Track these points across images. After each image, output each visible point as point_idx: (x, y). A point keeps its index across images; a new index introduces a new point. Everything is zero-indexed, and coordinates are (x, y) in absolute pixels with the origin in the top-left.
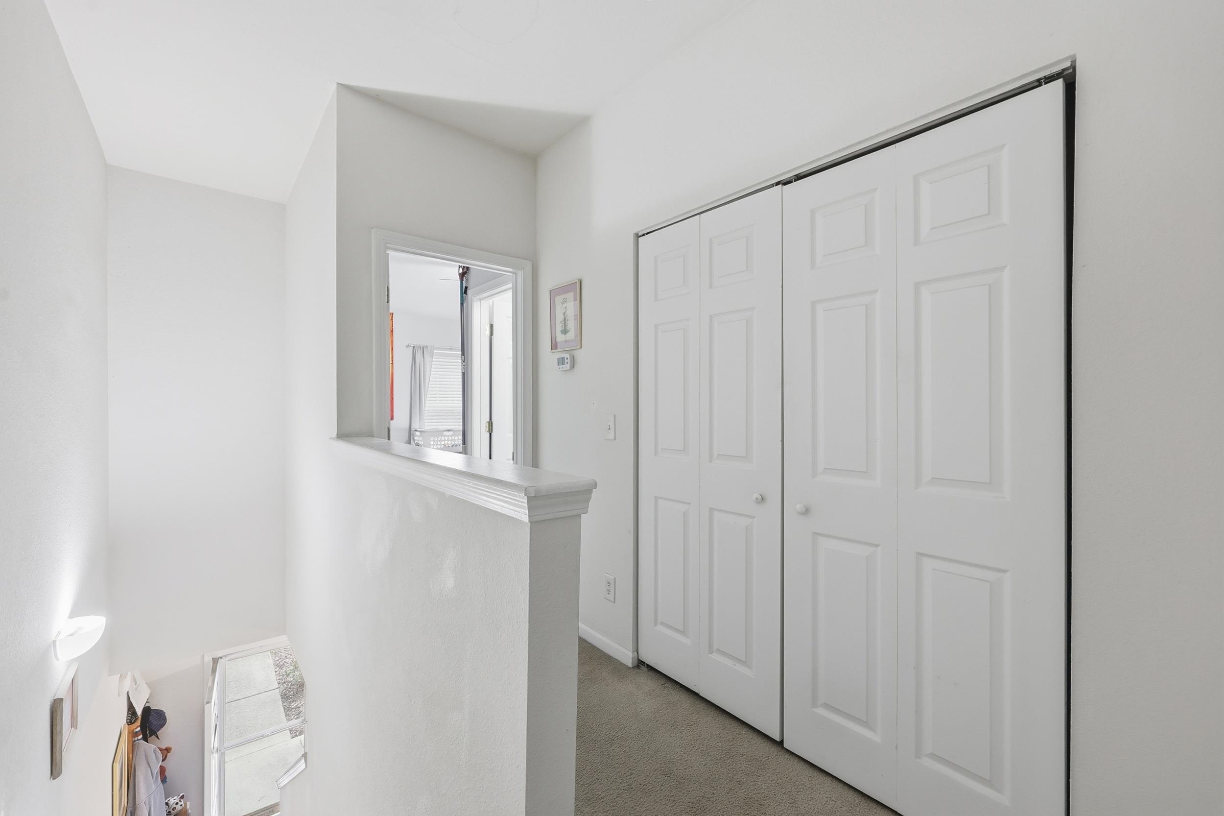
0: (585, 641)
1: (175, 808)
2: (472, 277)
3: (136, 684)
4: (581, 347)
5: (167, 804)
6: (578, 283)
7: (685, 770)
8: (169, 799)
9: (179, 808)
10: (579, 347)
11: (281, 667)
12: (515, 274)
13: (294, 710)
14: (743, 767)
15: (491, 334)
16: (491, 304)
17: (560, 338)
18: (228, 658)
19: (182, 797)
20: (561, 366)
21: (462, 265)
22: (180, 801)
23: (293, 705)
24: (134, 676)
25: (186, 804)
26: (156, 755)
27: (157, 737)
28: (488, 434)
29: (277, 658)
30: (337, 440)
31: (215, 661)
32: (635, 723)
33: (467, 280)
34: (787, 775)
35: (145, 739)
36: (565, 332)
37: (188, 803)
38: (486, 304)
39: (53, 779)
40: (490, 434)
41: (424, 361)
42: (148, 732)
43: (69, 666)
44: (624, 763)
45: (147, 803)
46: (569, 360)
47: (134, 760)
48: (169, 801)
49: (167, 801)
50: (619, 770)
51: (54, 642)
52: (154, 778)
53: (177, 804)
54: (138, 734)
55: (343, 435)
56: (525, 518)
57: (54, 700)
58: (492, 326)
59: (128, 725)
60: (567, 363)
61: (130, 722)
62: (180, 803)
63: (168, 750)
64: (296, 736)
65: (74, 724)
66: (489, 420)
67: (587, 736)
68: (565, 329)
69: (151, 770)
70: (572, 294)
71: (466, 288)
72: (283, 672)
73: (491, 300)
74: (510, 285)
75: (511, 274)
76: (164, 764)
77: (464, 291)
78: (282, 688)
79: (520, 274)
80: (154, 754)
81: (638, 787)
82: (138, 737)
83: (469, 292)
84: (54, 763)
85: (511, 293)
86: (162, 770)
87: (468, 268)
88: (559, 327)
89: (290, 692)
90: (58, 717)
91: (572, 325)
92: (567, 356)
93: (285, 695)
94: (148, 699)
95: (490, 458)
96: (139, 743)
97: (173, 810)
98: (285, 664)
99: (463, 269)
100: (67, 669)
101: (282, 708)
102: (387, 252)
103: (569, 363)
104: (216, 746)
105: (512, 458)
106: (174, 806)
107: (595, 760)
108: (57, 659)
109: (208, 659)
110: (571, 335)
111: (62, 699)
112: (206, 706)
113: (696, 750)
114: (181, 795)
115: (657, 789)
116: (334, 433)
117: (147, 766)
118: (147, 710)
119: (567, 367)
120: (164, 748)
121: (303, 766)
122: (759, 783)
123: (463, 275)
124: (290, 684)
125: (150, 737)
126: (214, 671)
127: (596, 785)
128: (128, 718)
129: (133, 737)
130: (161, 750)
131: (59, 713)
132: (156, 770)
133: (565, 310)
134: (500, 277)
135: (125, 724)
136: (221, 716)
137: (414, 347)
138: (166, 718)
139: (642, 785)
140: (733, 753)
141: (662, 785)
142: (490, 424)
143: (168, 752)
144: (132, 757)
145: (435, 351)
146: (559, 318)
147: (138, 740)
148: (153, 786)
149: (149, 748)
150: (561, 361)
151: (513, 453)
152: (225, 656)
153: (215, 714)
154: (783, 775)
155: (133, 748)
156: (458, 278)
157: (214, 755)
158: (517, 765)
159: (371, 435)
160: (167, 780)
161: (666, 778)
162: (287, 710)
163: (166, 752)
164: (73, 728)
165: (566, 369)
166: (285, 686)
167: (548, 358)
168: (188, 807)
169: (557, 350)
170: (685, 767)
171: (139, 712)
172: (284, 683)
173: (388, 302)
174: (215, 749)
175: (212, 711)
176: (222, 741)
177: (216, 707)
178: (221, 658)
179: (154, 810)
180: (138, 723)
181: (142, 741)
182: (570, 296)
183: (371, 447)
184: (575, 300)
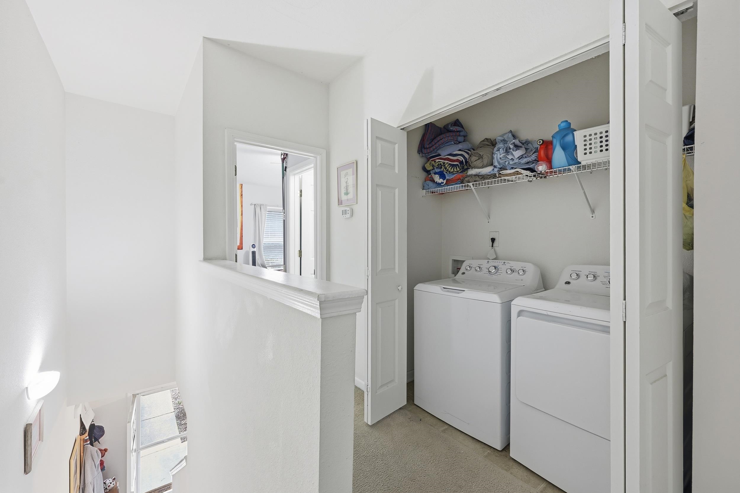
0: (360, 389)
1: (110, 486)
2: (289, 159)
3: (86, 410)
4: (357, 203)
5: (105, 483)
6: (355, 163)
7: (424, 478)
8: (105, 481)
9: (112, 486)
10: (355, 203)
11: (176, 399)
12: (316, 158)
13: (183, 425)
14: (462, 476)
15: (301, 196)
16: (301, 177)
17: (344, 197)
18: (142, 394)
19: (114, 479)
20: (344, 216)
21: (283, 152)
22: (113, 482)
23: (183, 422)
24: (85, 406)
25: (116, 483)
26: (97, 454)
27: (99, 442)
28: (299, 258)
29: (174, 394)
30: (203, 262)
31: (134, 396)
32: (391, 445)
33: (286, 162)
34: (491, 482)
35: (92, 444)
36: (347, 194)
37: (118, 483)
38: (297, 178)
39: (26, 474)
40: (301, 258)
41: (261, 213)
42: (93, 439)
43: (38, 402)
44: (385, 472)
45: (92, 483)
46: (349, 212)
47: (84, 457)
48: (106, 481)
49: (104, 481)
50: (381, 477)
51: (27, 388)
52: (96, 468)
53: (111, 483)
54: (87, 440)
55: (206, 259)
56: (318, 316)
57: (27, 424)
58: (301, 191)
59: (80, 436)
60: (348, 213)
61: (82, 434)
62: (113, 483)
63: (106, 450)
64: (184, 441)
65: (41, 438)
66: (300, 250)
67: (360, 453)
68: (347, 192)
69: (94, 463)
70: (351, 170)
71: (286, 167)
72: (177, 402)
73: (301, 175)
74: (313, 165)
75: (313, 158)
76: (103, 459)
77: (285, 169)
78: (176, 412)
79: (319, 157)
80: (96, 453)
81: (394, 489)
82: (87, 442)
83: (287, 170)
84: (26, 464)
85: (313, 170)
86: (102, 463)
87: (287, 154)
88: (343, 191)
89: (181, 414)
90: (29, 436)
91: (351, 190)
92: (348, 209)
93: (178, 416)
94: (93, 420)
95: (301, 275)
96: (87, 447)
97: (108, 487)
98: (178, 397)
99: (284, 156)
100: (36, 405)
101: (176, 424)
102: (235, 144)
103: (349, 213)
104: (134, 448)
105: (314, 273)
106: (109, 484)
107: (366, 469)
108: (29, 398)
109: (130, 395)
110: (350, 196)
111: (31, 424)
112: (128, 424)
113: (432, 463)
114: (114, 478)
115: (406, 491)
116: (202, 258)
117: (92, 460)
118: (92, 426)
119: (348, 216)
120: (103, 449)
121: (185, 464)
122: (473, 487)
123: (283, 160)
124: (181, 409)
125: (95, 442)
126: (133, 403)
127: (367, 487)
128: (81, 431)
129: (84, 442)
130: (101, 450)
131: (29, 433)
132: (98, 462)
133: (347, 180)
134: (307, 160)
135: (78, 435)
136: (137, 430)
137: (255, 205)
138: (104, 431)
139: (396, 487)
140: (455, 466)
141: (409, 488)
142: (300, 252)
143: (106, 452)
144: (83, 455)
145: (268, 207)
146: (343, 185)
147: (87, 444)
148: (96, 473)
149: (94, 450)
150: (344, 212)
151: (314, 270)
152: (141, 393)
153: (134, 429)
154: (489, 482)
155: (83, 450)
156: (281, 161)
157: (133, 453)
158: (312, 483)
159: (225, 259)
160: (105, 469)
161: (412, 483)
162: (179, 425)
163: (105, 451)
164: (40, 441)
165: (348, 217)
166: (178, 411)
167: (336, 210)
168: (118, 485)
169: (341, 206)
170: (424, 475)
171: (87, 427)
172: (178, 408)
173: (236, 175)
174: (134, 450)
175: (132, 427)
176: (138, 445)
177: (135, 425)
178: (138, 394)
179: (96, 487)
180: (87, 434)
181: (89, 445)
182: (350, 171)
183: (224, 267)
184: (353, 174)
